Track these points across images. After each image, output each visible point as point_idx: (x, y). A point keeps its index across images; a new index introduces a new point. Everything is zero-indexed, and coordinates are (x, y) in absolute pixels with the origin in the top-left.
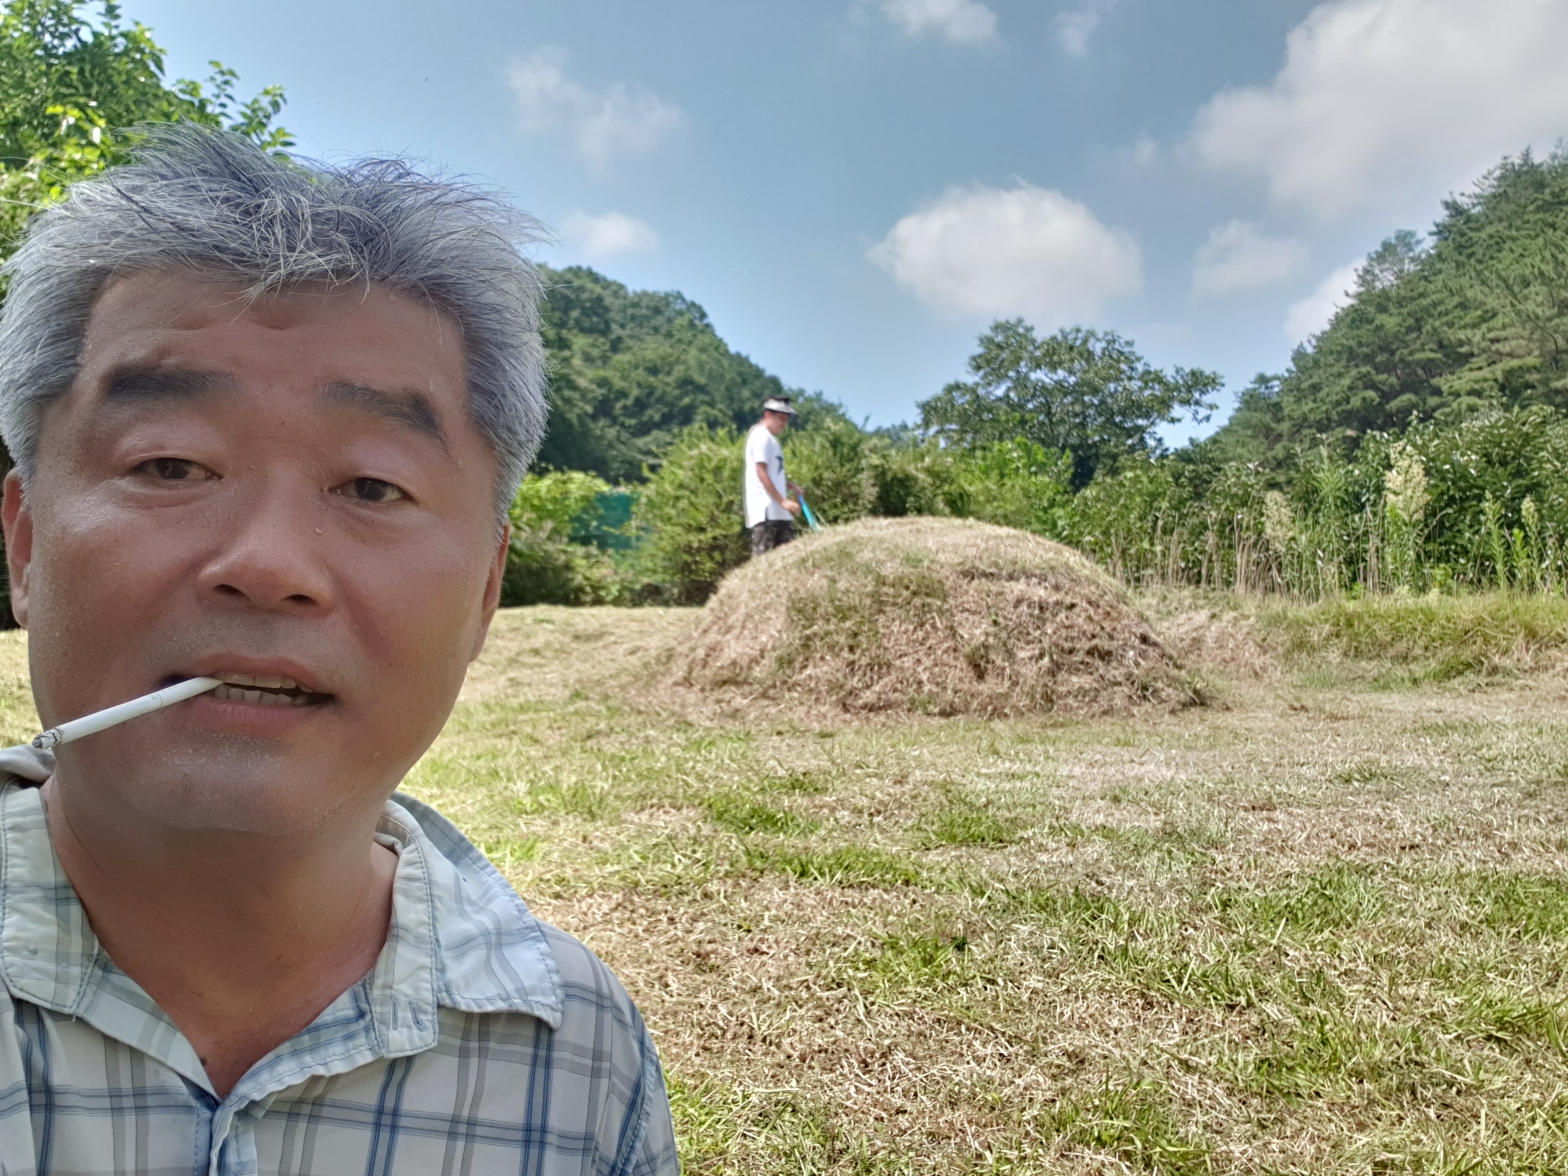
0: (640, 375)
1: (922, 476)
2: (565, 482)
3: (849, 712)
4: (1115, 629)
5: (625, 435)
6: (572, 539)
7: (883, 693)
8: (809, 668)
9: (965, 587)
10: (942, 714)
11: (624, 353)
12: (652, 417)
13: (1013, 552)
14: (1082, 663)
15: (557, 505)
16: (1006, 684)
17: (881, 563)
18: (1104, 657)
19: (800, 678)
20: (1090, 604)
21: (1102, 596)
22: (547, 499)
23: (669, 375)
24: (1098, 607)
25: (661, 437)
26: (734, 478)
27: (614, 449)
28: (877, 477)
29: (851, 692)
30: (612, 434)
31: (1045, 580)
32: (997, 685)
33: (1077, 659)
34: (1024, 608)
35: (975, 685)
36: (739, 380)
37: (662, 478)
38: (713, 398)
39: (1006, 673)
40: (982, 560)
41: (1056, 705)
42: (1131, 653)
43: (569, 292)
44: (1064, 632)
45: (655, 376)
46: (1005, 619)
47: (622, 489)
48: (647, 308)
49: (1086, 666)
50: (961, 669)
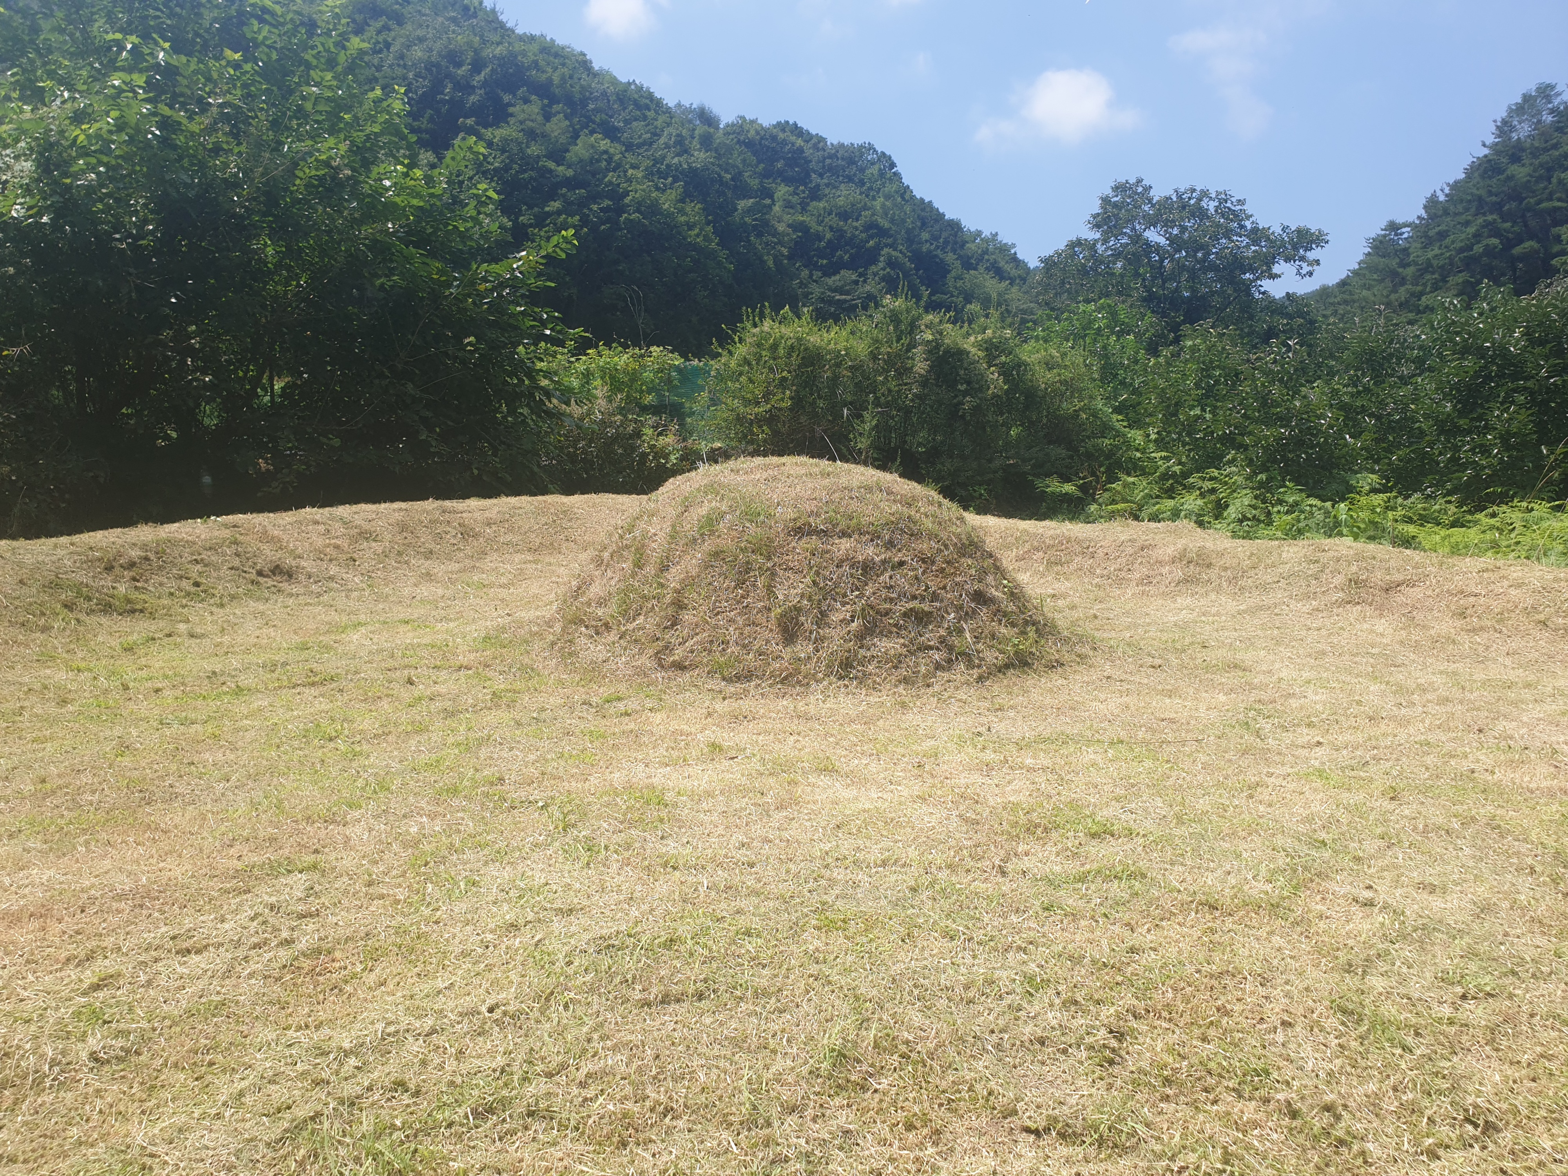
0: (834, 221)
1: (973, 350)
2: (642, 356)
3: (663, 667)
4: (944, 588)
5: (817, 274)
6: (645, 409)
7: (692, 652)
8: (642, 617)
9: (793, 544)
10: (738, 678)
11: (820, 200)
12: (841, 257)
13: (854, 505)
14: (896, 625)
15: (634, 377)
16: (811, 648)
17: (722, 515)
18: (921, 618)
19: (630, 626)
20: (923, 561)
21: (941, 551)
22: (625, 372)
23: (857, 220)
24: (933, 563)
25: (849, 275)
26: (789, 355)
27: (806, 286)
28: (930, 352)
29: (667, 648)
30: (805, 273)
31: (878, 537)
32: (802, 649)
33: (891, 621)
34: (846, 568)
35: (780, 647)
36: (919, 224)
37: (730, 353)
38: (895, 240)
39: (813, 636)
40: (818, 515)
41: (854, 672)
42: (952, 615)
43: (774, 145)
44: (884, 593)
45: (846, 220)
46: (825, 578)
47: (696, 362)
48: (843, 159)
49: (900, 629)
50: (771, 630)
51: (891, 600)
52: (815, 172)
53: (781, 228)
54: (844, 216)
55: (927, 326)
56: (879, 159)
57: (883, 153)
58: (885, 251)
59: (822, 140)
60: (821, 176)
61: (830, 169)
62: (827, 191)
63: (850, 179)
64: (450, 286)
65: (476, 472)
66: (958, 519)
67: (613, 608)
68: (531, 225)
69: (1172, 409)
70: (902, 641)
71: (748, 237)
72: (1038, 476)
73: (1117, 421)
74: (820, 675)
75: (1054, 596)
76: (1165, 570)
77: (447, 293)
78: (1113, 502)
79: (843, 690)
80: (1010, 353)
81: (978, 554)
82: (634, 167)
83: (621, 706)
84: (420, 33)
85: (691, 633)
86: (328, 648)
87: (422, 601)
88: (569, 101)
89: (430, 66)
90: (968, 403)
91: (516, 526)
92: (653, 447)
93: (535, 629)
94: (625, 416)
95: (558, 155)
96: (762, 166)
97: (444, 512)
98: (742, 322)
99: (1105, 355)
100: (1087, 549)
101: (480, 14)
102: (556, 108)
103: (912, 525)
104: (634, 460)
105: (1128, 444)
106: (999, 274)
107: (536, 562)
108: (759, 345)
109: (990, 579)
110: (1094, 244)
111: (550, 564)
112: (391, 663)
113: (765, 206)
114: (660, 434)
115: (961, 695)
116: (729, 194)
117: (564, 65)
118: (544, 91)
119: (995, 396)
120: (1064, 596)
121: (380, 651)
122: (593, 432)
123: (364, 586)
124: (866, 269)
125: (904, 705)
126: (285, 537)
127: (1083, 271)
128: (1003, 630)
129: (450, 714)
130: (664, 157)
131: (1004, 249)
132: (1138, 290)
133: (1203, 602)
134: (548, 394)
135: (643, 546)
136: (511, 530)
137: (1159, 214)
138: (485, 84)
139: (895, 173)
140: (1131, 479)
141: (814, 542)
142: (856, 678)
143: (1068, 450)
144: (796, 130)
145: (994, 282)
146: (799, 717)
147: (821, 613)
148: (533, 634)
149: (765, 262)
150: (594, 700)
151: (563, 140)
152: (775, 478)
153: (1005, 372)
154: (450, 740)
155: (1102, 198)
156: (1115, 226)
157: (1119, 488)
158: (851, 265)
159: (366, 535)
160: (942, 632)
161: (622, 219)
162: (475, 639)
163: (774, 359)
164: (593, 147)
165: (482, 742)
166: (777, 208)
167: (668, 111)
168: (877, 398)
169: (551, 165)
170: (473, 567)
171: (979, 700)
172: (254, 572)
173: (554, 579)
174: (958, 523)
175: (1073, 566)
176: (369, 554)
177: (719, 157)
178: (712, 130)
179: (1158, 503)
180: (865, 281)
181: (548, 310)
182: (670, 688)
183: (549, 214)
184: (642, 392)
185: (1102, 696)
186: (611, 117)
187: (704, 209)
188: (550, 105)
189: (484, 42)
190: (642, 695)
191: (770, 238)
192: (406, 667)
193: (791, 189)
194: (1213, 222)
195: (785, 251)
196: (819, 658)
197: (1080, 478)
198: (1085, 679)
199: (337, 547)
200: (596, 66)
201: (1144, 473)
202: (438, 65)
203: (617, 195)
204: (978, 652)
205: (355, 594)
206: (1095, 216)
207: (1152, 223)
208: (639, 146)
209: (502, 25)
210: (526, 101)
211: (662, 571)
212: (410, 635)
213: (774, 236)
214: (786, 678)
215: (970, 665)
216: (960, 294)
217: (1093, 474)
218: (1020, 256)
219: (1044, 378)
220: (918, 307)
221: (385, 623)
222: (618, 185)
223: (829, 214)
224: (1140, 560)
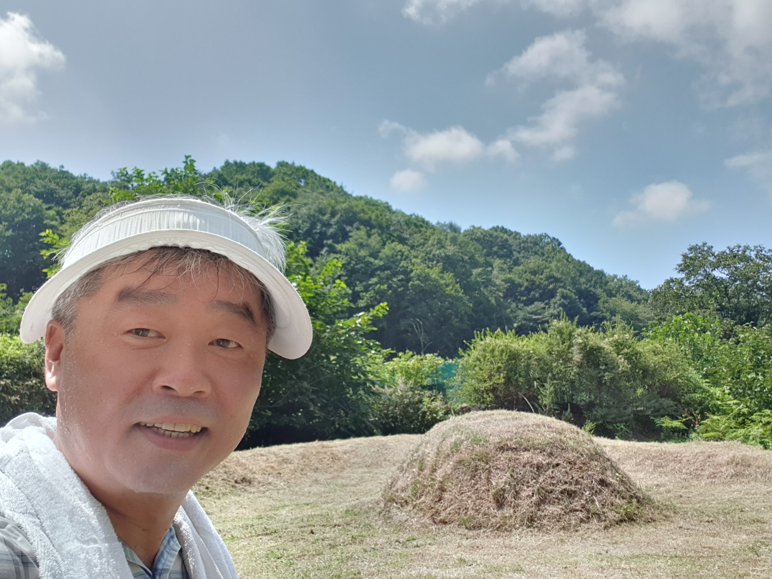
0: (528, 276)
1: (607, 347)
2: (422, 360)
3: (435, 523)
4: (582, 477)
5: (521, 305)
6: (424, 387)
7: (450, 514)
8: (424, 497)
9: (499, 455)
10: (474, 528)
11: (519, 265)
12: (534, 295)
13: (530, 434)
14: (557, 498)
15: (418, 370)
16: (512, 511)
17: (462, 442)
18: (571, 494)
19: (418, 502)
20: (570, 463)
21: (579, 458)
22: (413, 369)
23: (542, 274)
24: (575, 464)
25: (539, 305)
26: (501, 355)
27: (515, 312)
28: (581, 349)
29: (437, 512)
30: (514, 305)
31: (544, 451)
32: (508, 511)
33: (554, 496)
34: (528, 467)
35: (495, 511)
36: (578, 274)
37: (469, 355)
38: (565, 284)
39: (512, 505)
40: (511, 440)
41: (536, 524)
42: (588, 493)
43: (491, 239)
44: (549, 480)
45: (535, 275)
46: (517, 473)
47: (450, 361)
48: (531, 243)
49: (559, 500)
50: (490, 502)
51: (553, 484)
52: (515, 251)
53: (498, 282)
54: (534, 273)
55: (578, 335)
56: (552, 241)
57: (554, 239)
58: (560, 290)
59: (517, 234)
60: (519, 252)
61: (524, 248)
62: (523, 260)
63: (536, 253)
64: (324, 332)
65: (337, 426)
66: (588, 440)
67: (409, 492)
68: (362, 291)
69: (737, 375)
70: (561, 507)
71: (480, 288)
72: (656, 417)
73: (704, 384)
74: (517, 526)
75: (657, 485)
76: (723, 469)
77: (323, 336)
78: (707, 431)
79: (530, 533)
80: (630, 347)
81: (601, 459)
82: (416, 257)
83: (415, 543)
84: (305, 201)
85: (449, 504)
86: (271, 518)
87: (314, 494)
88: (380, 227)
89: (310, 216)
90: (607, 376)
91: (359, 453)
92: (429, 408)
93: (370, 506)
94: (413, 392)
95: (375, 255)
96: (485, 251)
97: (323, 447)
98: (474, 338)
99: (693, 344)
100: (677, 459)
101: (335, 189)
102: (374, 231)
103: (562, 444)
104: (419, 416)
105: (712, 396)
106: (631, 298)
107: (369, 472)
108: (484, 350)
109: (609, 473)
110: (681, 281)
111: (376, 473)
112: (302, 524)
113: (488, 271)
114: (433, 401)
115: (595, 536)
116: (468, 267)
117: (377, 209)
118: (367, 223)
119: (623, 372)
120: (664, 485)
121: (296, 518)
122: (397, 402)
123: (286, 487)
124: (549, 300)
125: (562, 541)
126: (248, 463)
127: (678, 296)
128: (617, 501)
129: (332, 547)
130: (431, 251)
131: (632, 284)
132: (713, 305)
133: (747, 487)
134: (373, 383)
135: (423, 459)
136: (356, 456)
137: (719, 261)
138: (337, 223)
139: (562, 248)
140: (715, 417)
141: (510, 454)
142: (537, 527)
143: (674, 401)
144: (504, 230)
145: (628, 303)
146: (506, 547)
147: (516, 492)
148: (370, 508)
149: (489, 301)
150: (401, 540)
151: (377, 246)
152: (488, 422)
153: (628, 358)
154: (334, 558)
155: (683, 256)
156: (693, 270)
157: (709, 423)
158: (541, 299)
159: (286, 461)
160: (583, 502)
161: (410, 284)
162: (341, 512)
163: (493, 357)
164: (393, 249)
165: (348, 558)
166: (495, 272)
167: (433, 228)
168: (554, 375)
169: (372, 260)
170: (338, 476)
171: (604, 538)
172: (233, 481)
173: (379, 481)
174: (588, 442)
175: (669, 469)
176: (287, 470)
177: (461, 248)
178: (457, 234)
179: (735, 431)
180: (549, 307)
181: (373, 341)
182: (439, 534)
183: (371, 285)
184: (422, 378)
185: (675, 537)
186: (403, 233)
187: (454, 276)
188: (371, 230)
189: (337, 202)
190: (425, 538)
191: (492, 288)
192: (310, 525)
193: (503, 261)
194: (755, 263)
195: (501, 294)
196: (516, 517)
197: (683, 418)
198: (667, 528)
199: (272, 467)
200: (394, 208)
201: (725, 413)
202: (314, 216)
203: (406, 273)
204: (604, 513)
205: (281, 491)
206: (680, 265)
207: (715, 266)
208: (418, 246)
209: (345, 194)
210: (358, 229)
211: (433, 472)
212: (310, 510)
213: (494, 286)
214: (499, 527)
215: (600, 520)
216: (607, 311)
217: (692, 415)
218: (642, 287)
219: (652, 360)
220: (572, 325)
221: (297, 505)
222: (407, 267)
223: (526, 272)
224: (708, 464)
